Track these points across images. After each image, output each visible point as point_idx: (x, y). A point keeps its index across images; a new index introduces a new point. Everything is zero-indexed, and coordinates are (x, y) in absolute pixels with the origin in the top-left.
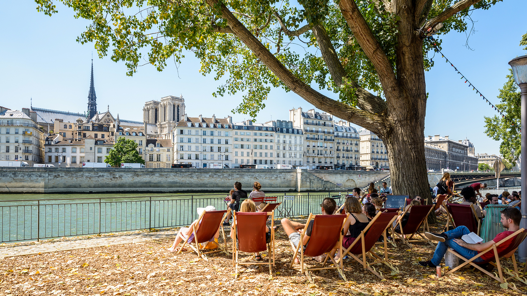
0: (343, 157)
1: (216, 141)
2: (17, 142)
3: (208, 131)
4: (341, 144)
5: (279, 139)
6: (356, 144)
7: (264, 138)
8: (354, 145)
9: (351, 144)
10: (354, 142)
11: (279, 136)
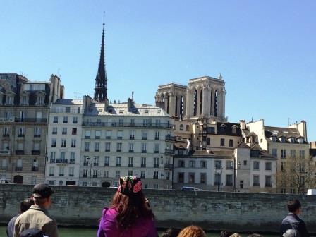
2: (157, 152)
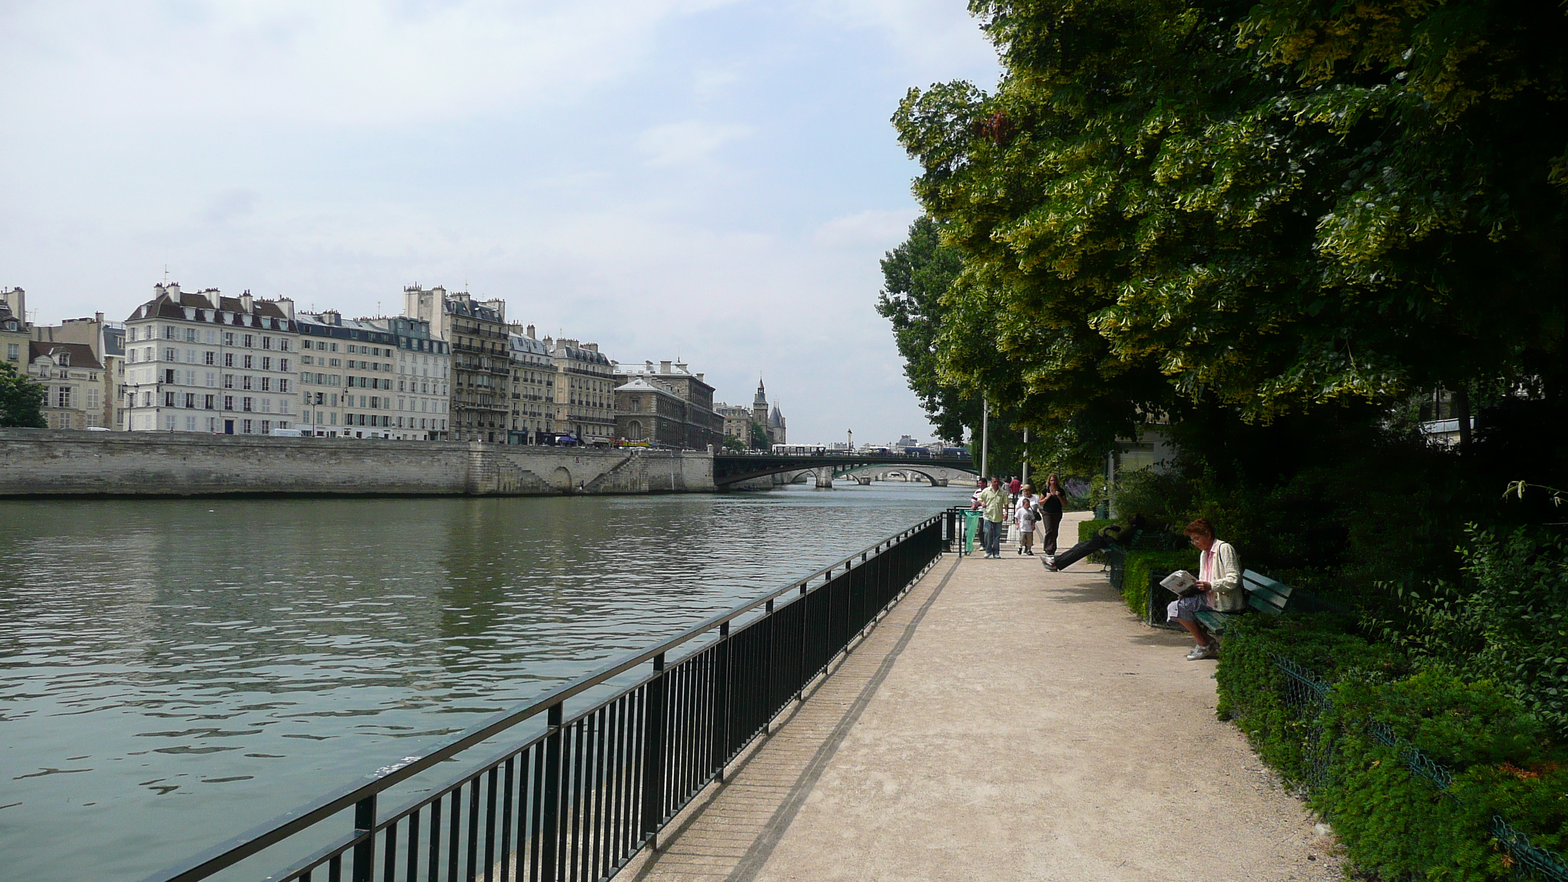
0: (525, 413)
1: (257, 363)
3: (239, 336)
4: (521, 380)
5: (402, 364)
6: (549, 384)
7: (371, 359)
8: (544, 384)
9: (540, 382)
10: (545, 378)
11: (403, 359)
